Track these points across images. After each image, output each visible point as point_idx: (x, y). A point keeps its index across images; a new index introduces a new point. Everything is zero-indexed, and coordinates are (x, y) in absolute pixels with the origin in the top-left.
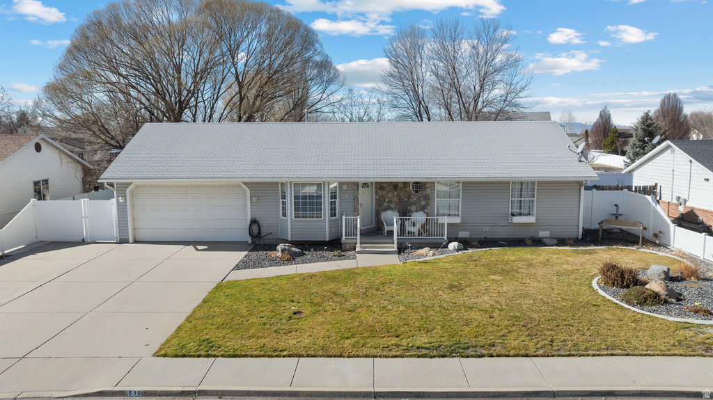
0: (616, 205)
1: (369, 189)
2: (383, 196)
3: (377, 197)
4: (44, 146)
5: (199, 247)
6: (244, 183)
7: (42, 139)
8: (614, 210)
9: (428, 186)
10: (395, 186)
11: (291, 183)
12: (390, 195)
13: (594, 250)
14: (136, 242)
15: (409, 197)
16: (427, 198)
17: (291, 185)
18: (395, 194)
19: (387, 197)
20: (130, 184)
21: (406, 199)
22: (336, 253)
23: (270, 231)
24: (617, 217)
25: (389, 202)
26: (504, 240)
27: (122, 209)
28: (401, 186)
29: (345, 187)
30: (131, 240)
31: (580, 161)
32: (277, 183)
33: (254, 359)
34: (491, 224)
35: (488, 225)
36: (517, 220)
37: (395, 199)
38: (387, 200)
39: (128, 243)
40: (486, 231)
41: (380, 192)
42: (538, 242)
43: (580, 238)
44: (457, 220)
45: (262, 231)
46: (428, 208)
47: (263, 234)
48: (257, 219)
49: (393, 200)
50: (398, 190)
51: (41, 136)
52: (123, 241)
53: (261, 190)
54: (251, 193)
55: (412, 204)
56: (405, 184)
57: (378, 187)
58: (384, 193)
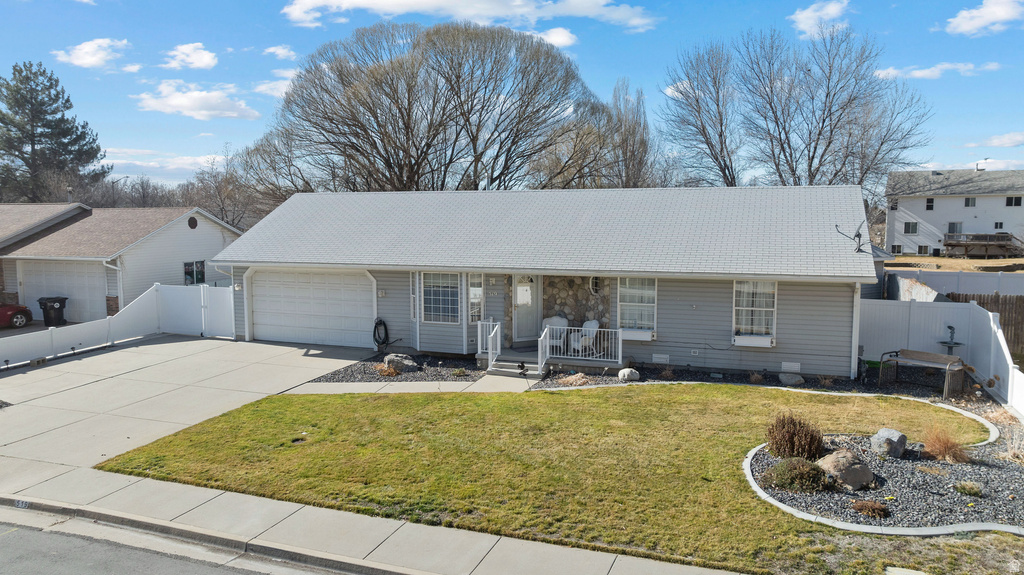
0: (950, 327)
1: (534, 284)
2: (553, 296)
3: (546, 297)
4: (200, 221)
5: (312, 352)
6: (369, 271)
7: (197, 212)
8: (946, 336)
9: (606, 283)
10: (570, 282)
11: (420, 272)
12: (563, 294)
13: (849, 398)
14: (254, 340)
15: (587, 300)
16: (605, 300)
17: (420, 275)
18: (571, 293)
19: (560, 297)
20: (247, 268)
21: (584, 302)
22: (457, 371)
23: (400, 337)
24: (950, 348)
25: (562, 304)
26: (718, 371)
27: (238, 297)
28: (578, 282)
29: (493, 281)
30: (247, 338)
31: (860, 250)
32: (408, 273)
33: (180, 485)
34: (702, 346)
35: (699, 346)
36: (741, 341)
37: (570, 301)
38: (558, 301)
39: (244, 341)
40: (694, 357)
41: (550, 291)
42: (772, 378)
43: (852, 378)
44: (646, 336)
45: (390, 336)
46: (607, 315)
47: (391, 340)
48: (383, 319)
49: (568, 301)
50: (575, 287)
51: (196, 209)
52: (239, 338)
53: (391, 280)
54: (377, 285)
55: (589, 309)
56: (584, 279)
57: (547, 282)
58: (555, 291)
